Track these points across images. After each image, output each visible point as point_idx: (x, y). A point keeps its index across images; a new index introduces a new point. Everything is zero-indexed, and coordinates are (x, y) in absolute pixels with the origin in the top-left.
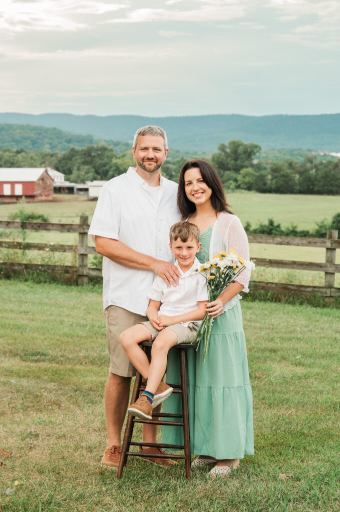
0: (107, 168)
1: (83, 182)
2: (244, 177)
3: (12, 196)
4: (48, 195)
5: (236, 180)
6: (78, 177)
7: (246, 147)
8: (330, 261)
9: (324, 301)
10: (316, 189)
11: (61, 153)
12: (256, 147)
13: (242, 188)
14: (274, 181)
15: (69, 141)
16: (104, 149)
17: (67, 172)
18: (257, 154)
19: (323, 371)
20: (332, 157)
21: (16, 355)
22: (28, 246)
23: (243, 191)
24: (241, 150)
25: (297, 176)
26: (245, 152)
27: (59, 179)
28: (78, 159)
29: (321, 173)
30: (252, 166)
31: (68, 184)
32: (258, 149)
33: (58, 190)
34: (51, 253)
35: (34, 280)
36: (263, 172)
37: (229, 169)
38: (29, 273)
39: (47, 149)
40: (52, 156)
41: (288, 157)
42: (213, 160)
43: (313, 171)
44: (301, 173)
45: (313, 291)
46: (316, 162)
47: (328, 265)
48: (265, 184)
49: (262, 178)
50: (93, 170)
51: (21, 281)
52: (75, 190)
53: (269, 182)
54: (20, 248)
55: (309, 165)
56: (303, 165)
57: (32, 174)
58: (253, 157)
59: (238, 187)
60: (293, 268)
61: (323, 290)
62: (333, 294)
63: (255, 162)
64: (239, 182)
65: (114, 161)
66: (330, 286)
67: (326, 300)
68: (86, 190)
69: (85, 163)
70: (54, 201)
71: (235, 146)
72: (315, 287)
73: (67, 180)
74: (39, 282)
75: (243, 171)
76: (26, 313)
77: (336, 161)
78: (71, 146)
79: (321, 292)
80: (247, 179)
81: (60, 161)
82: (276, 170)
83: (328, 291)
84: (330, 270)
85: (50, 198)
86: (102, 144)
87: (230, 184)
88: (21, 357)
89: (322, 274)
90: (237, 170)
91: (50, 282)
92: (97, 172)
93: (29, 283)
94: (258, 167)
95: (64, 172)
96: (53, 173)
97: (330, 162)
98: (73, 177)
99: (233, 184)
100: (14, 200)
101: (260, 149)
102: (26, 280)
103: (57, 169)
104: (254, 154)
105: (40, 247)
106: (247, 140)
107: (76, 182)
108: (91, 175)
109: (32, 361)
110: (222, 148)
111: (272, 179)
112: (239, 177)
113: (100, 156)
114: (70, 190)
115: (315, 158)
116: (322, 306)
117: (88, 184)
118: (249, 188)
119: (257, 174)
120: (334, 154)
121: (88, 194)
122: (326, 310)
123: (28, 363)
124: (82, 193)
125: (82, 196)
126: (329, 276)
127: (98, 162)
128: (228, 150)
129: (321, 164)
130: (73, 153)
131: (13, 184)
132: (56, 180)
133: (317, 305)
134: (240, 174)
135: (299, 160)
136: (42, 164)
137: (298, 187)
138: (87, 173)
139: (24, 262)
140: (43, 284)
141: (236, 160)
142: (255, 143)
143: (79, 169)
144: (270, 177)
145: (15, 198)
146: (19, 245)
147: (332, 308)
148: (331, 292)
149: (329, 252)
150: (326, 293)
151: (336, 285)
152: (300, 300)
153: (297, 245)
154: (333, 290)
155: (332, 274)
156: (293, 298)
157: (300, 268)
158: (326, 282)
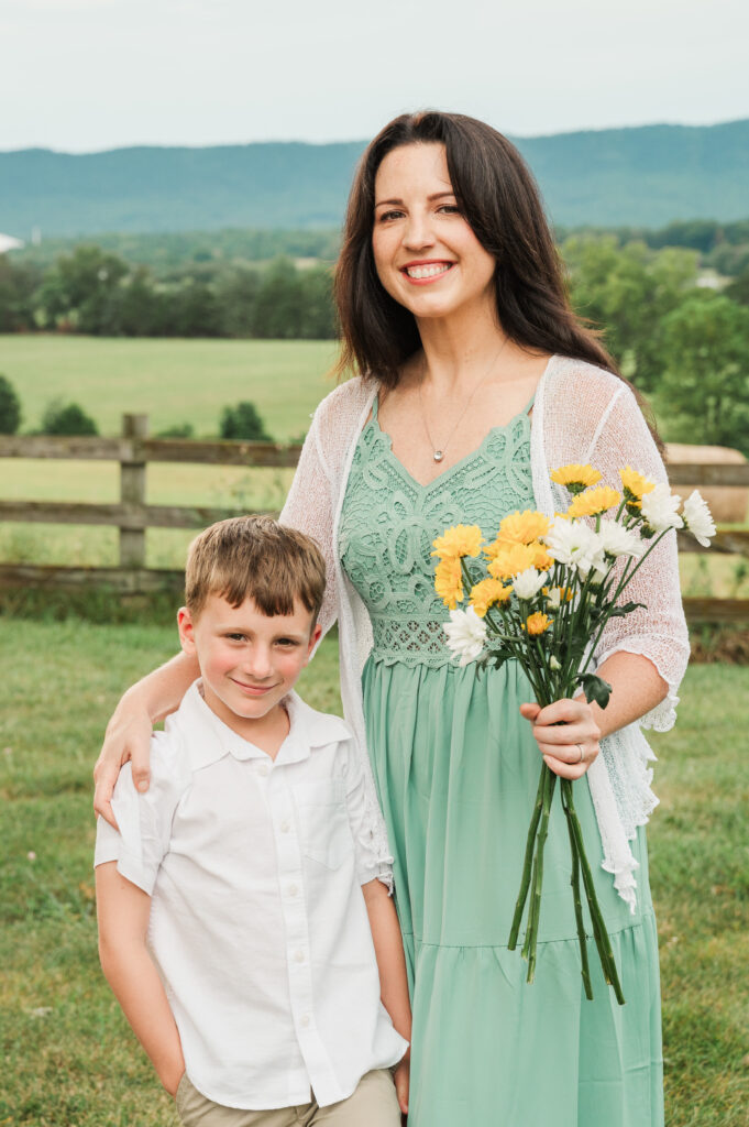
8: (132, 496)
9: (118, 604)
45: (89, 581)
47: (128, 508)
60: (31, 520)
61: (118, 577)
62: (144, 587)
66: (134, 566)
67: (126, 602)
72: (92, 570)
79: (113, 583)
83: (130, 579)
84: (134, 520)
89: (112, 533)
116: (114, 619)
126: (130, 539)
133: (101, 619)
147: (146, 625)
148: (137, 581)
149: (130, 474)
150: (124, 584)
151: (151, 561)
152: (55, 608)
153: (42, 456)
154: (143, 575)
155: (140, 532)
156: (36, 601)
157: (50, 521)
158: (123, 553)
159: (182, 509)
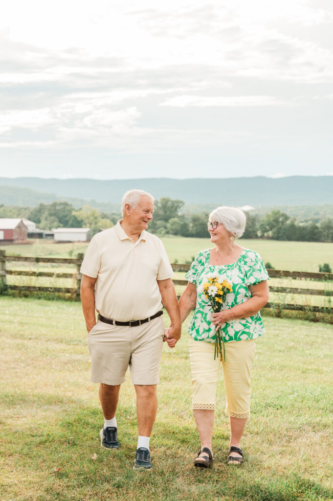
0: (67, 219)
1: (50, 229)
2: (172, 225)
4: (23, 240)
5: (165, 228)
6: (46, 225)
7: (173, 202)
11: (34, 206)
12: (181, 202)
13: (171, 234)
14: (195, 228)
15: (39, 198)
16: (66, 204)
17: (37, 221)
18: (182, 208)
22: (41, 274)
23: (171, 236)
24: (169, 204)
26: (172, 207)
27: (32, 227)
28: (46, 213)
30: (178, 217)
31: (38, 231)
32: (182, 204)
33: (31, 235)
34: (57, 279)
35: (45, 298)
36: (187, 221)
37: (160, 219)
38: (41, 294)
48: (188, 230)
49: (185, 226)
50: (57, 219)
51: (35, 299)
52: (44, 236)
53: (190, 229)
54: (35, 276)
58: (178, 210)
59: (167, 233)
63: (180, 213)
64: (168, 229)
65: (74, 213)
68: (52, 235)
69: (51, 215)
70: (28, 243)
71: (165, 202)
73: (37, 227)
75: (171, 221)
78: (40, 202)
80: (174, 227)
82: (195, 220)
85: (25, 241)
86: (63, 200)
87: (162, 230)
90: (166, 220)
91: (56, 300)
92: (60, 222)
93: (42, 300)
94: (182, 217)
95: (35, 221)
96: (27, 223)
98: (43, 223)
99: (164, 231)
101: (184, 204)
102: (39, 298)
103: (29, 219)
104: (180, 207)
105: (50, 275)
106: (173, 197)
107: (44, 228)
108: (56, 224)
111: (193, 227)
112: (168, 225)
113: (63, 210)
114: (40, 236)
117: (54, 231)
118: (176, 233)
119: (182, 223)
121: (53, 238)
124: (49, 237)
125: (48, 240)
127: (61, 214)
128: (160, 205)
130: (42, 208)
132: (29, 228)
134: (169, 223)
138: (53, 222)
139: (38, 285)
141: (165, 212)
142: (180, 199)
143: (46, 219)
144: (191, 225)
146: (33, 274)
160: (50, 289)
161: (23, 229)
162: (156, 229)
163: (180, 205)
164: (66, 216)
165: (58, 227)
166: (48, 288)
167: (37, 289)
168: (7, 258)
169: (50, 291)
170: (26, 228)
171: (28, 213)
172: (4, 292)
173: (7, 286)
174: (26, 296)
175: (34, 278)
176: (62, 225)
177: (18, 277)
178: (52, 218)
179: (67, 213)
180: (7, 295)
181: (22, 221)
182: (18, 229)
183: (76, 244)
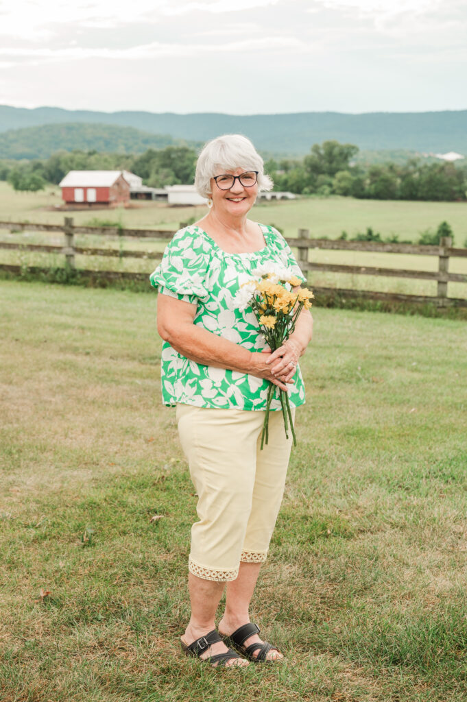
1: (162, 186)
2: (340, 181)
3: (85, 203)
4: (124, 202)
5: (330, 185)
6: (157, 181)
7: (342, 148)
8: (443, 269)
9: (436, 311)
10: (420, 194)
11: (138, 155)
12: (353, 148)
13: (338, 194)
14: (373, 186)
15: (146, 142)
16: (185, 150)
17: (145, 176)
18: (355, 156)
19: (440, 377)
20: (438, 159)
21: (134, 359)
22: (125, 254)
23: (339, 197)
24: (336, 151)
25: (399, 181)
26: (341, 154)
27: (136, 183)
28: (156, 162)
29: (425, 178)
30: (349, 169)
31: (145, 189)
32: (355, 150)
33: (135, 196)
34: (149, 261)
35: (131, 289)
36: (361, 176)
37: (323, 173)
38: (126, 283)
39: (121, 151)
40: (128, 158)
41: (389, 159)
42: (306, 162)
43: (416, 176)
44: (403, 178)
45: (425, 301)
46: (420, 165)
47: (441, 274)
48: (363, 189)
49: (359, 183)
50: (173, 173)
51: (117, 290)
52: (153, 196)
53: (367, 187)
54: (117, 256)
55: (411, 168)
56: (406, 168)
57: (106, 178)
58: (350, 159)
59: (333, 192)
61: (436, 300)
62: (446, 305)
63: (352, 164)
64: (334, 188)
66: (442, 296)
67: (439, 310)
68: (166, 196)
69: (164, 166)
70: (130, 208)
71: (330, 147)
72: (426, 297)
73: (144, 184)
74: (137, 291)
75: (339, 175)
76: (132, 320)
77: (442, 164)
78: (149, 147)
79: (434, 302)
80: (343, 184)
81: (136, 164)
82: (375, 174)
83: (441, 301)
84: (443, 279)
85: (127, 204)
86: (182, 145)
87: (324, 189)
88: (140, 361)
89: (434, 283)
90: (332, 173)
91: (148, 292)
92: (177, 176)
93: (127, 292)
94: (355, 171)
95: (141, 176)
96: (129, 176)
97: (435, 165)
98: (151, 180)
99: (327, 190)
100: (87, 207)
101: (358, 150)
102: (123, 289)
103: (133, 172)
104: (351, 155)
105: (138, 255)
106: (342, 140)
107: (154, 186)
108: (171, 179)
109: (151, 364)
110: (316, 149)
111: (371, 184)
112: (334, 182)
113: (181, 158)
114: (148, 196)
115: (419, 160)
116: (434, 316)
117: (168, 189)
118: (345, 193)
119: (354, 178)
120: (439, 156)
121: (167, 200)
122: (438, 321)
123: (148, 366)
124: (161, 199)
125: (161, 203)
126: (442, 286)
127: (179, 164)
128: (322, 152)
129: (426, 167)
130: (151, 156)
131: (85, 189)
132: (132, 185)
133: (428, 315)
134: (335, 178)
135: (400, 163)
136: (117, 167)
137: (399, 193)
138: (167, 176)
139: (121, 270)
140: (140, 293)
141: (331, 162)
142: (353, 143)
143: (157, 172)
144: (368, 181)
145: (86, 204)
146: (115, 253)
147: (445, 319)
148: (443, 302)
149: (442, 260)
150: (438, 303)
151: (450, 295)
152: (411, 310)
153: (409, 253)
154: (446, 300)
155: (445, 283)
156: (404, 308)
157: (411, 278)
158: (439, 291)
159: (462, 275)
160: (138, 276)
161: (124, 187)
162: (316, 187)
163: (353, 152)
164: (185, 168)
165: (174, 183)
166: (137, 274)
167: (120, 275)
168: (76, 230)
169: (138, 279)
170: (129, 185)
171: (130, 163)
172: (71, 280)
173: (75, 270)
174: (103, 286)
175: (115, 259)
176: (179, 181)
177: (92, 258)
178: (166, 170)
179: (187, 163)
180: (75, 284)
181: (122, 176)
182: (116, 187)
183: (199, 209)
